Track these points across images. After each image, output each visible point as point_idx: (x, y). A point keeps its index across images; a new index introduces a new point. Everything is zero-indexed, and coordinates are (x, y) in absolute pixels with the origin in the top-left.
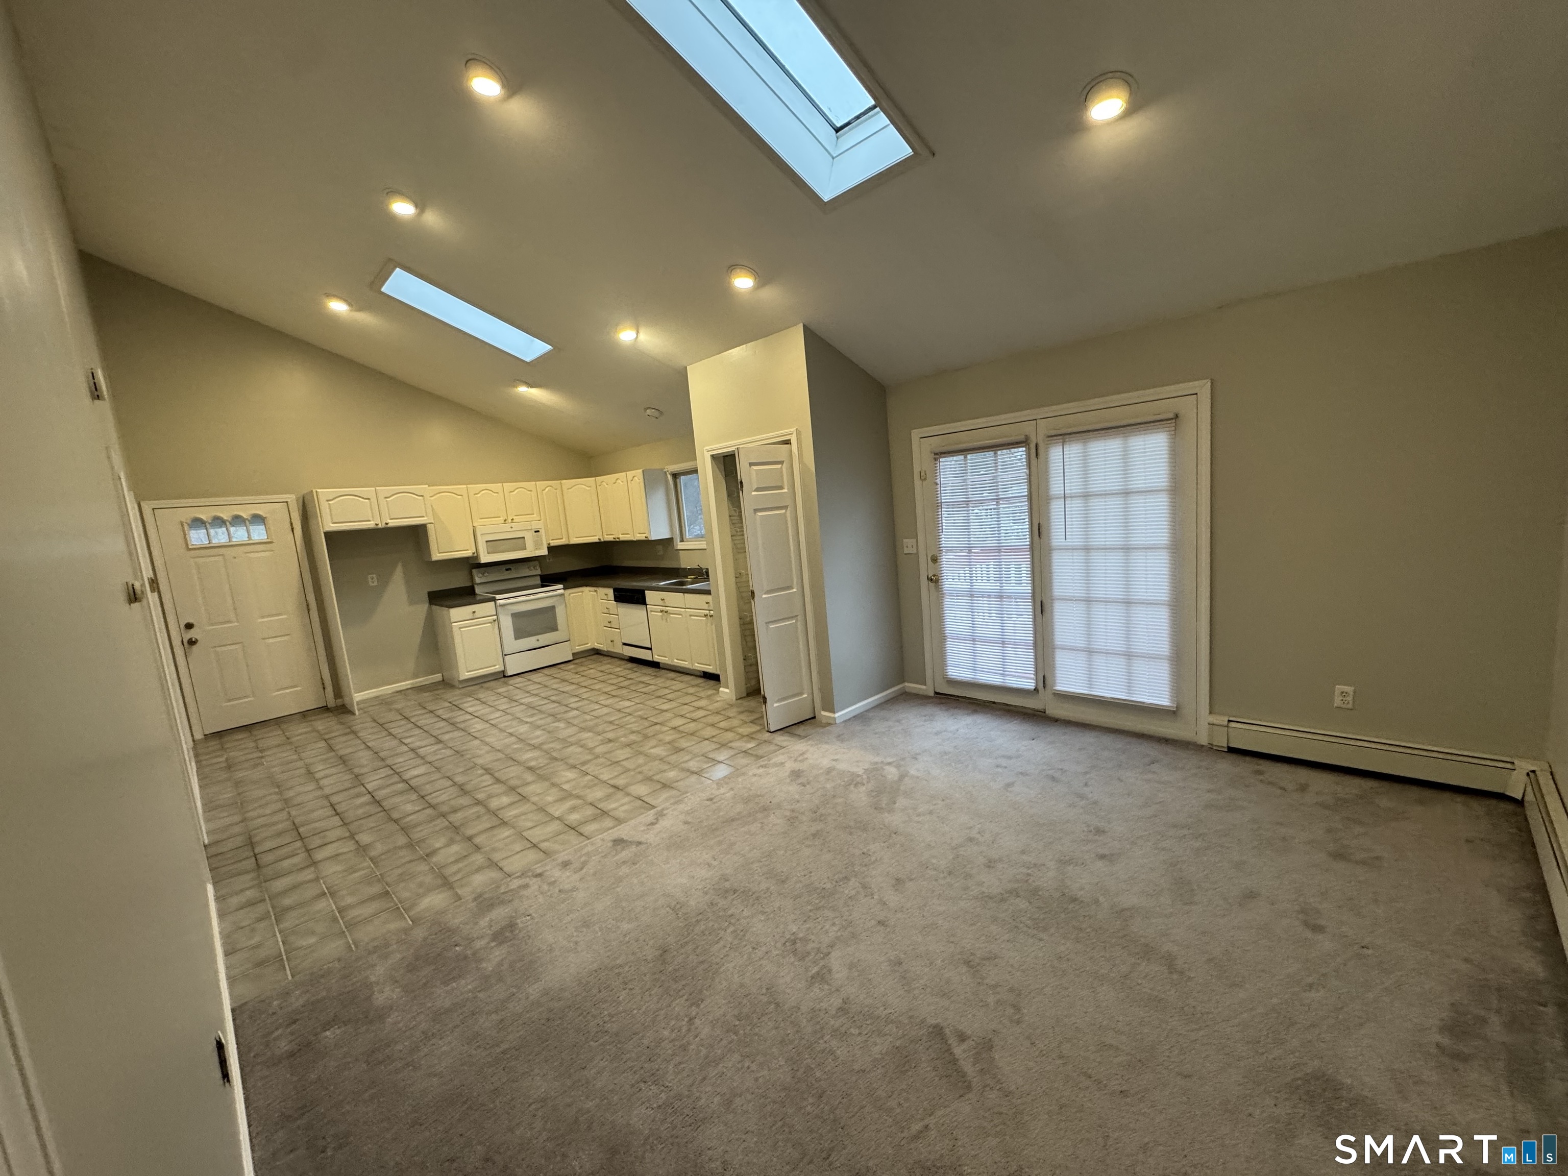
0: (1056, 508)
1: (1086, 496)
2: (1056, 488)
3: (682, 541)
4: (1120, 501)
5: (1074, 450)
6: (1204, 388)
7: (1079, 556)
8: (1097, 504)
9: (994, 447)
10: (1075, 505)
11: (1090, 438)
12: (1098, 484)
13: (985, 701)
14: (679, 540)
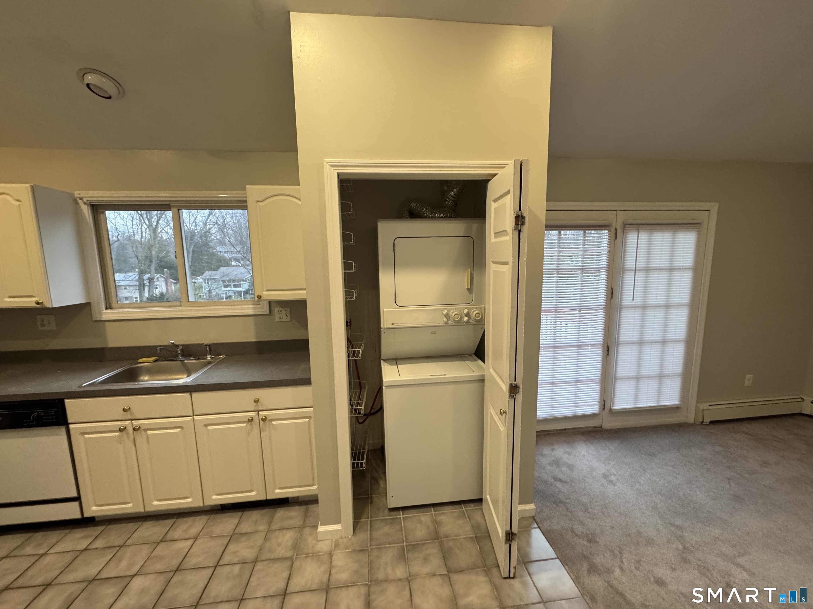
0: (629, 278)
1: (647, 270)
2: (630, 263)
3: (109, 306)
4: (666, 274)
5: (644, 236)
6: (714, 207)
7: (638, 312)
8: (654, 276)
9: (585, 227)
10: (640, 276)
11: (654, 229)
12: (655, 263)
13: (557, 430)
14: (104, 307)
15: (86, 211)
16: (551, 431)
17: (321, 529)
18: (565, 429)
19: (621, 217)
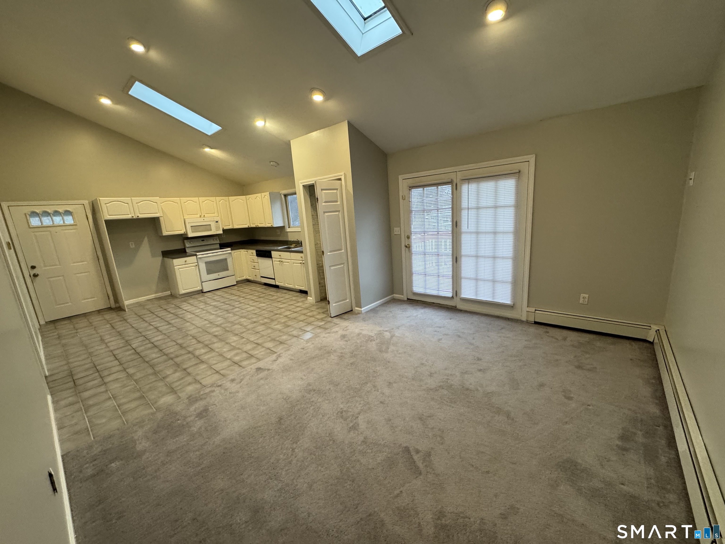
0: (464, 213)
1: (478, 208)
2: (464, 204)
4: (493, 211)
5: (473, 186)
6: (532, 159)
7: (473, 236)
8: (483, 212)
9: (437, 185)
10: (473, 213)
11: (480, 181)
12: (483, 203)
13: (430, 303)
14: (287, 227)
15: (283, 196)
16: (426, 302)
17: (308, 298)
18: (434, 303)
19: (460, 175)
